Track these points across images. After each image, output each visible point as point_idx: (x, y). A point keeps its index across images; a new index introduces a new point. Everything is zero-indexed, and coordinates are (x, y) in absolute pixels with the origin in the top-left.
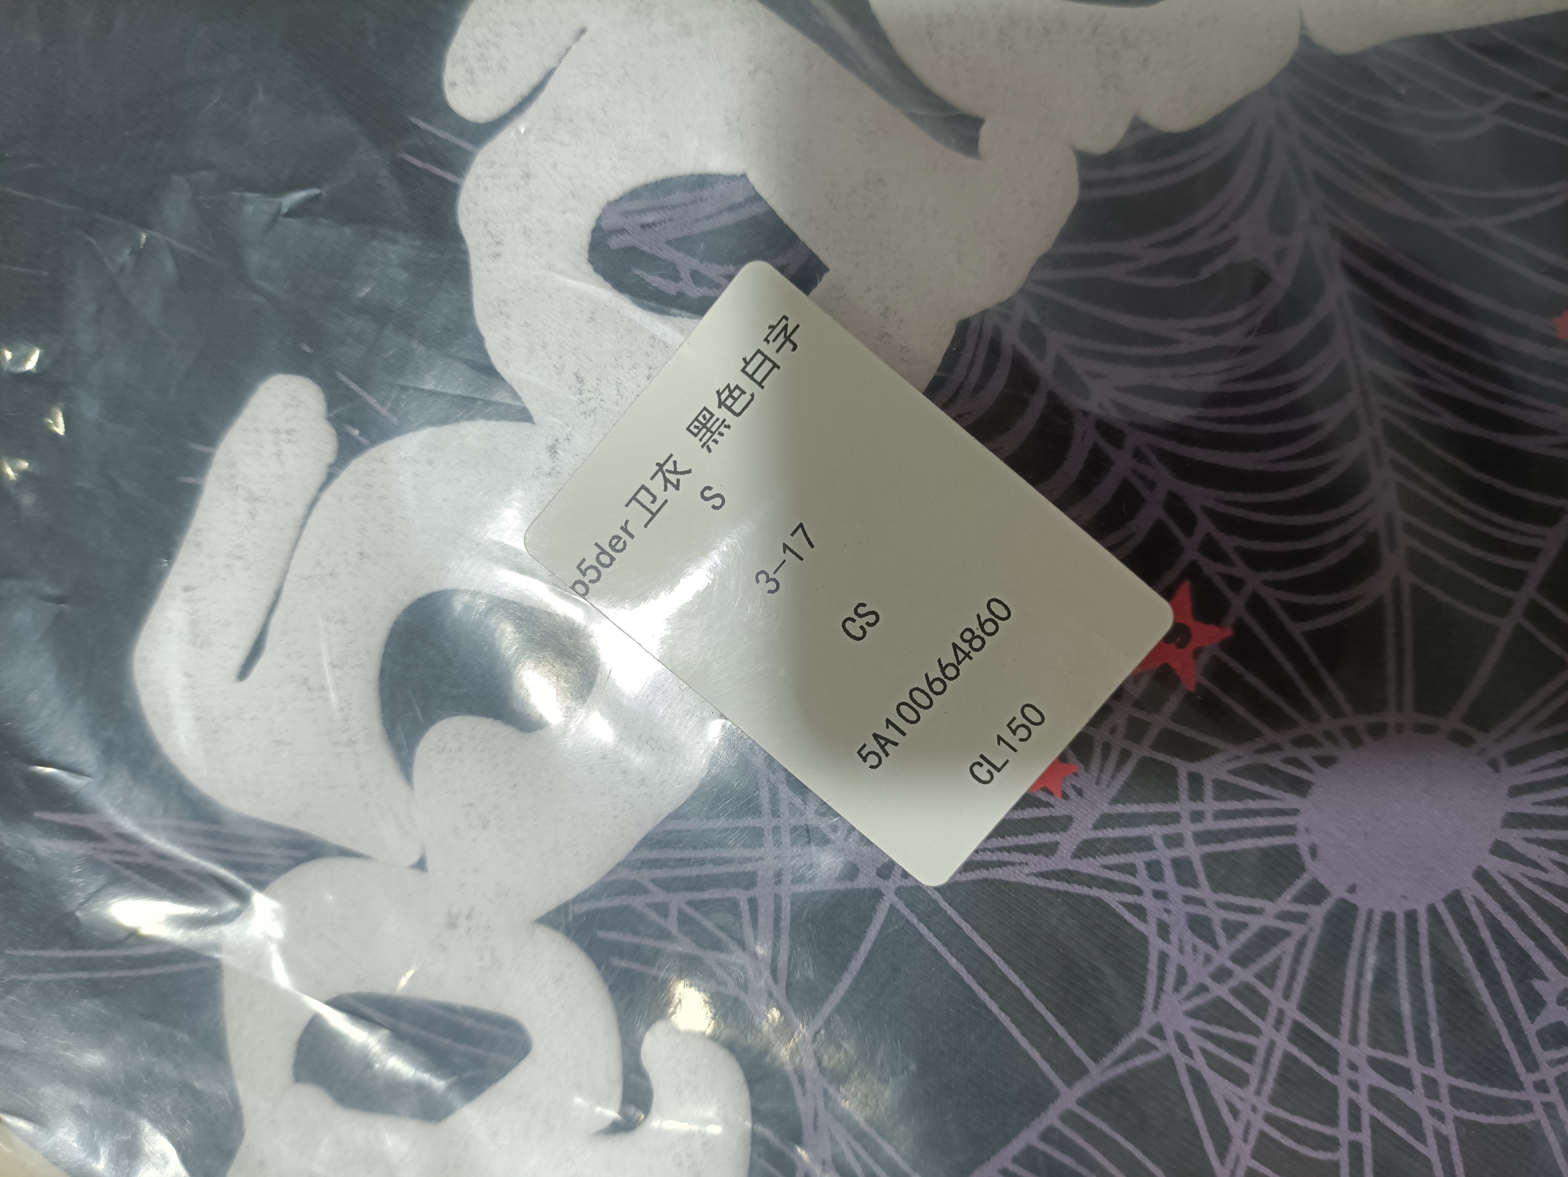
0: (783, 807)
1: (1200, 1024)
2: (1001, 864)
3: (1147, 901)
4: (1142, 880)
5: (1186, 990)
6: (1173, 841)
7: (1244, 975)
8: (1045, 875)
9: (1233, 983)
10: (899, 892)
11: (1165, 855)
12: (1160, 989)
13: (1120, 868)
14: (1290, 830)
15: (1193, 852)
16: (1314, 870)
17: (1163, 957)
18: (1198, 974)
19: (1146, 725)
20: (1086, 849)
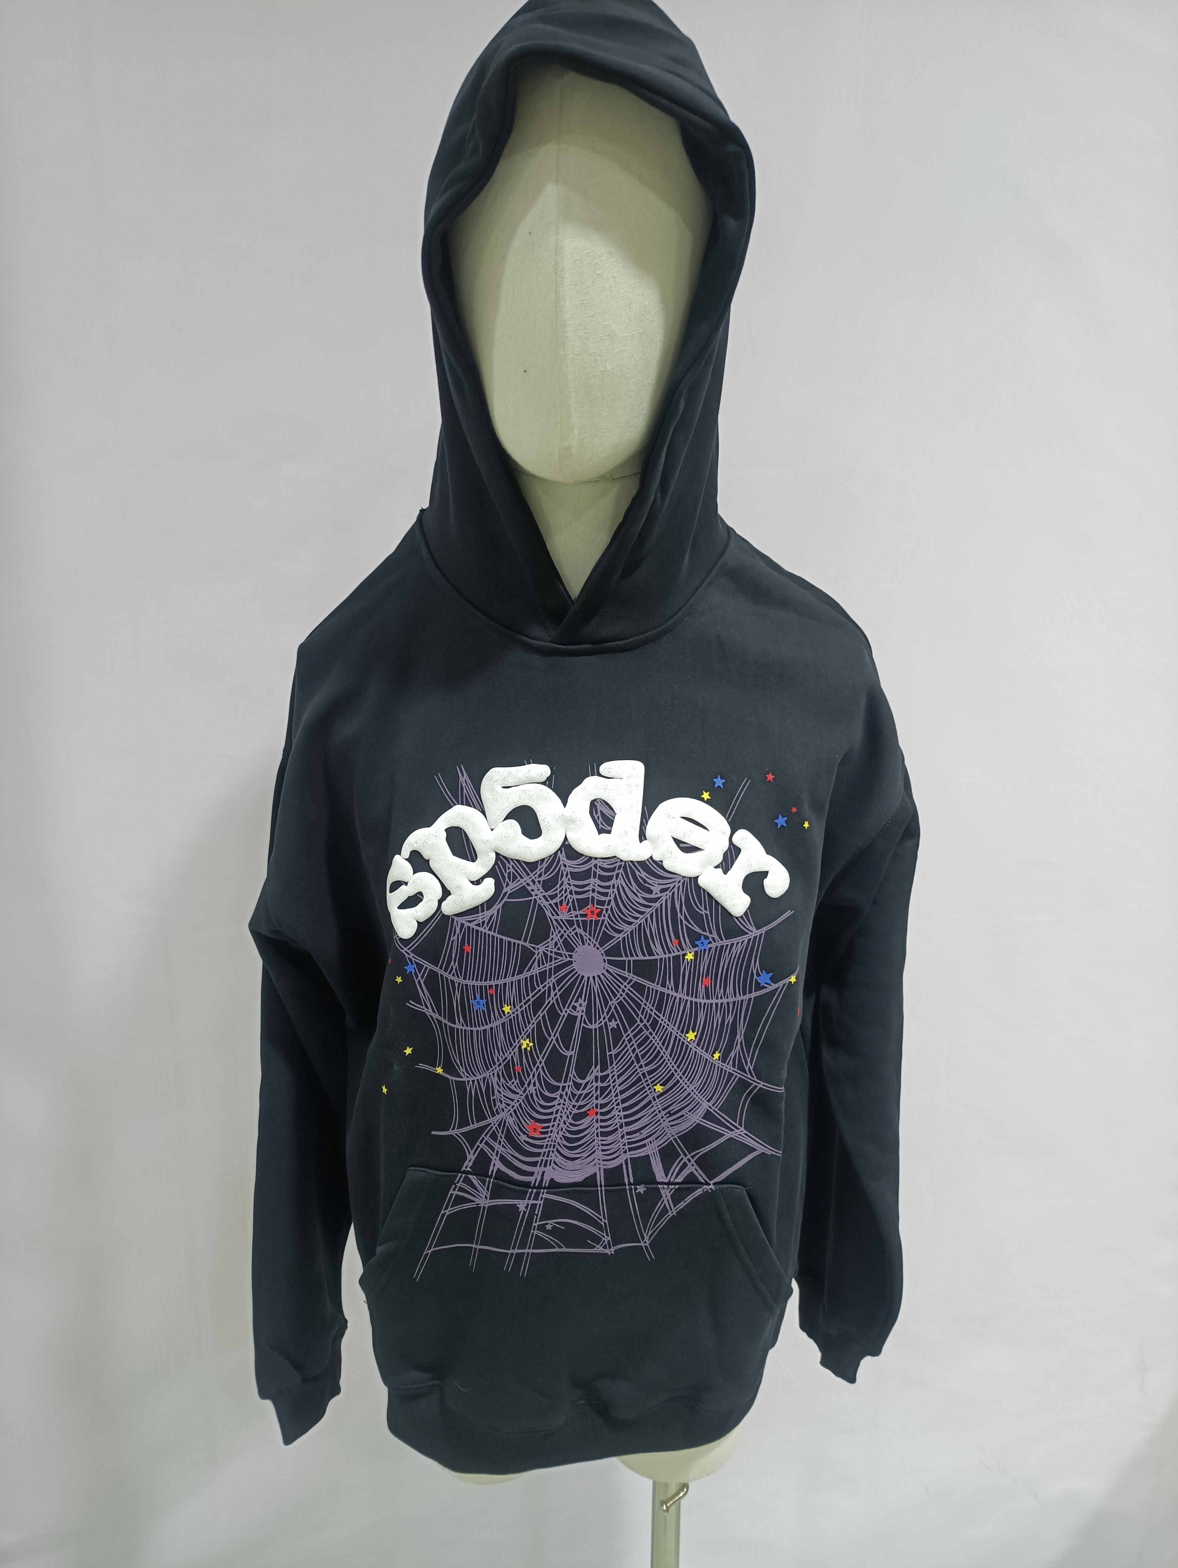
0: (535, 876)
1: (543, 954)
2: (547, 910)
3: (555, 934)
4: (557, 931)
5: (546, 949)
6: (565, 932)
7: (554, 956)
8: (550, 917)
9: (551, 954)
10: (535, 899)
11: (562, 932)
12: (544, 945)
13: (557, 927)
14: (577, 947)
15: (565, 936)
16: (574, 954)
17: (548, 942)
18: (549, 949)
19: (578, 917)
20: (556, 920)
